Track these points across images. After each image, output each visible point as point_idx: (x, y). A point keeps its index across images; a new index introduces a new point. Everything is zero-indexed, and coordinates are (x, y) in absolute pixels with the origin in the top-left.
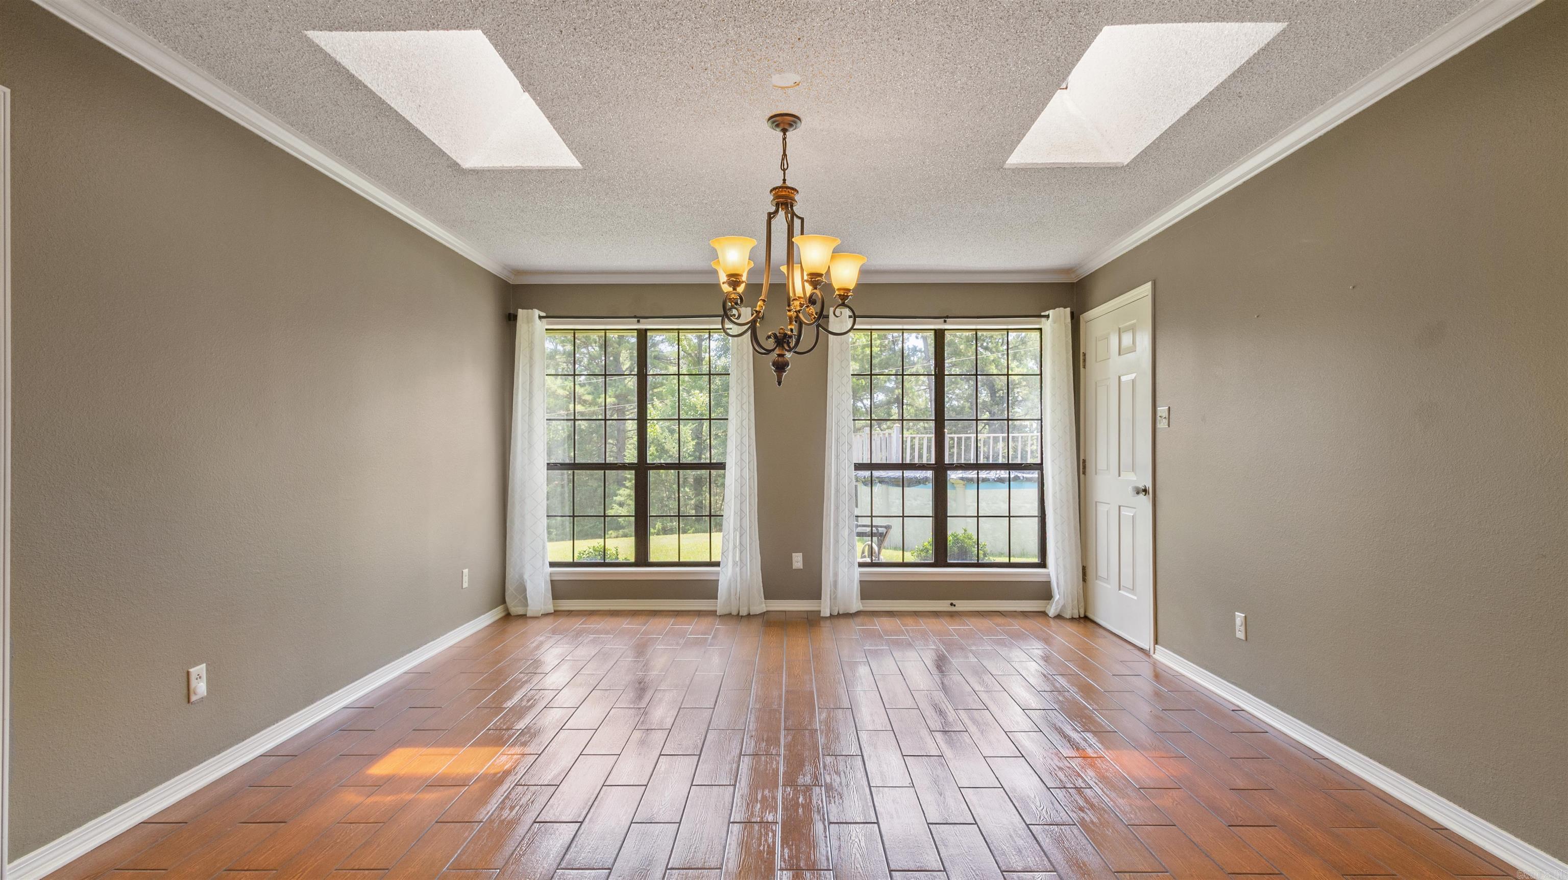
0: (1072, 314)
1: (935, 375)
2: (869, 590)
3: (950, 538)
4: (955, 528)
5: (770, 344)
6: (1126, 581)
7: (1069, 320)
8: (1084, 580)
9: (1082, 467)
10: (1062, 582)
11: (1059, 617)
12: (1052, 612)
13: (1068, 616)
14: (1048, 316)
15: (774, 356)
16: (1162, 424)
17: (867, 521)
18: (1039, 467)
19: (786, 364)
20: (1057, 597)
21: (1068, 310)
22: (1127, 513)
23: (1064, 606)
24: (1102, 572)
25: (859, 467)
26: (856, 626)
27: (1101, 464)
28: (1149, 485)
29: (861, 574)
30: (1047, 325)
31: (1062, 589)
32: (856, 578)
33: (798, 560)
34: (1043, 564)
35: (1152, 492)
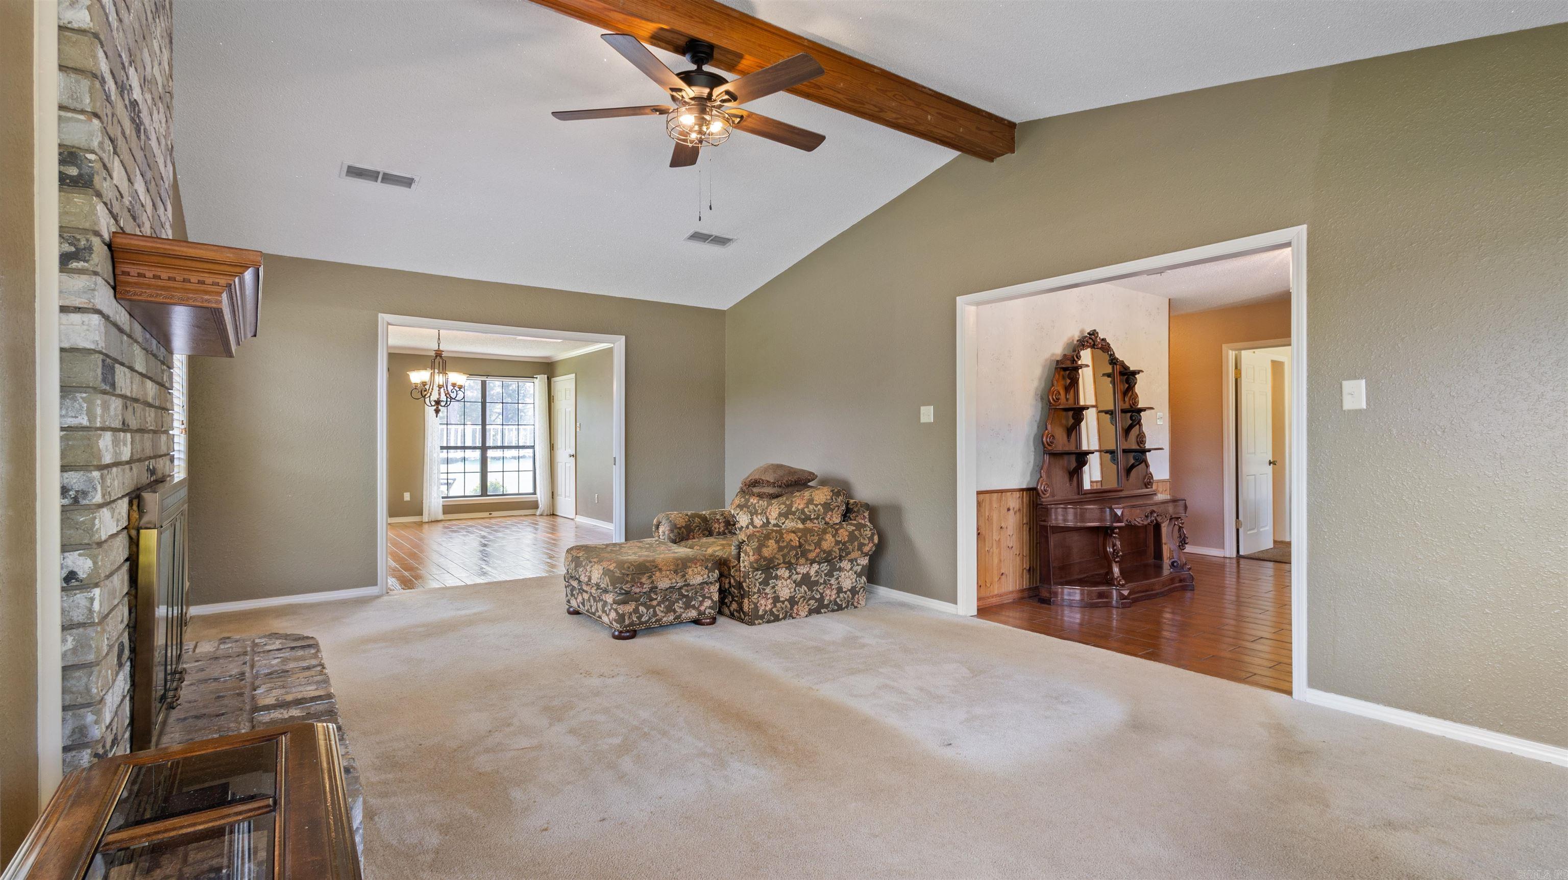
0: (548, 377)
1: (482, 402)
2: (447, 509)
3: (489, 484)
4: (491, 478)
5: (433, 403)
6: (567, 494)
7: (546, 380)
8: (553, 498)
9: (552, 447)
10: (543, 500)
11: (541, 515)
12: (538, 513)
13: (545, 514)
14: (537, 378)
15: (435, 407)
16: (578, 430)
17: (445, 476)
18: (533, 447)
19: (440, 410)
20: (540, 506)
21: (546, 376)
22: (568, 465)
23: (544, 511)
24: (559, 493)
25: (442, 448)
26: (440, 525)
27: (559, 446)
28: (574, 453)
29: (443, 502)
30: (536, 381)
31: (543, 503)
32: (441, 504)
33: (407, 496)
34: (535, 493)
35: (574, 456)
